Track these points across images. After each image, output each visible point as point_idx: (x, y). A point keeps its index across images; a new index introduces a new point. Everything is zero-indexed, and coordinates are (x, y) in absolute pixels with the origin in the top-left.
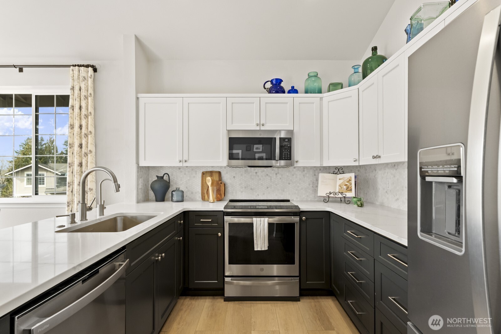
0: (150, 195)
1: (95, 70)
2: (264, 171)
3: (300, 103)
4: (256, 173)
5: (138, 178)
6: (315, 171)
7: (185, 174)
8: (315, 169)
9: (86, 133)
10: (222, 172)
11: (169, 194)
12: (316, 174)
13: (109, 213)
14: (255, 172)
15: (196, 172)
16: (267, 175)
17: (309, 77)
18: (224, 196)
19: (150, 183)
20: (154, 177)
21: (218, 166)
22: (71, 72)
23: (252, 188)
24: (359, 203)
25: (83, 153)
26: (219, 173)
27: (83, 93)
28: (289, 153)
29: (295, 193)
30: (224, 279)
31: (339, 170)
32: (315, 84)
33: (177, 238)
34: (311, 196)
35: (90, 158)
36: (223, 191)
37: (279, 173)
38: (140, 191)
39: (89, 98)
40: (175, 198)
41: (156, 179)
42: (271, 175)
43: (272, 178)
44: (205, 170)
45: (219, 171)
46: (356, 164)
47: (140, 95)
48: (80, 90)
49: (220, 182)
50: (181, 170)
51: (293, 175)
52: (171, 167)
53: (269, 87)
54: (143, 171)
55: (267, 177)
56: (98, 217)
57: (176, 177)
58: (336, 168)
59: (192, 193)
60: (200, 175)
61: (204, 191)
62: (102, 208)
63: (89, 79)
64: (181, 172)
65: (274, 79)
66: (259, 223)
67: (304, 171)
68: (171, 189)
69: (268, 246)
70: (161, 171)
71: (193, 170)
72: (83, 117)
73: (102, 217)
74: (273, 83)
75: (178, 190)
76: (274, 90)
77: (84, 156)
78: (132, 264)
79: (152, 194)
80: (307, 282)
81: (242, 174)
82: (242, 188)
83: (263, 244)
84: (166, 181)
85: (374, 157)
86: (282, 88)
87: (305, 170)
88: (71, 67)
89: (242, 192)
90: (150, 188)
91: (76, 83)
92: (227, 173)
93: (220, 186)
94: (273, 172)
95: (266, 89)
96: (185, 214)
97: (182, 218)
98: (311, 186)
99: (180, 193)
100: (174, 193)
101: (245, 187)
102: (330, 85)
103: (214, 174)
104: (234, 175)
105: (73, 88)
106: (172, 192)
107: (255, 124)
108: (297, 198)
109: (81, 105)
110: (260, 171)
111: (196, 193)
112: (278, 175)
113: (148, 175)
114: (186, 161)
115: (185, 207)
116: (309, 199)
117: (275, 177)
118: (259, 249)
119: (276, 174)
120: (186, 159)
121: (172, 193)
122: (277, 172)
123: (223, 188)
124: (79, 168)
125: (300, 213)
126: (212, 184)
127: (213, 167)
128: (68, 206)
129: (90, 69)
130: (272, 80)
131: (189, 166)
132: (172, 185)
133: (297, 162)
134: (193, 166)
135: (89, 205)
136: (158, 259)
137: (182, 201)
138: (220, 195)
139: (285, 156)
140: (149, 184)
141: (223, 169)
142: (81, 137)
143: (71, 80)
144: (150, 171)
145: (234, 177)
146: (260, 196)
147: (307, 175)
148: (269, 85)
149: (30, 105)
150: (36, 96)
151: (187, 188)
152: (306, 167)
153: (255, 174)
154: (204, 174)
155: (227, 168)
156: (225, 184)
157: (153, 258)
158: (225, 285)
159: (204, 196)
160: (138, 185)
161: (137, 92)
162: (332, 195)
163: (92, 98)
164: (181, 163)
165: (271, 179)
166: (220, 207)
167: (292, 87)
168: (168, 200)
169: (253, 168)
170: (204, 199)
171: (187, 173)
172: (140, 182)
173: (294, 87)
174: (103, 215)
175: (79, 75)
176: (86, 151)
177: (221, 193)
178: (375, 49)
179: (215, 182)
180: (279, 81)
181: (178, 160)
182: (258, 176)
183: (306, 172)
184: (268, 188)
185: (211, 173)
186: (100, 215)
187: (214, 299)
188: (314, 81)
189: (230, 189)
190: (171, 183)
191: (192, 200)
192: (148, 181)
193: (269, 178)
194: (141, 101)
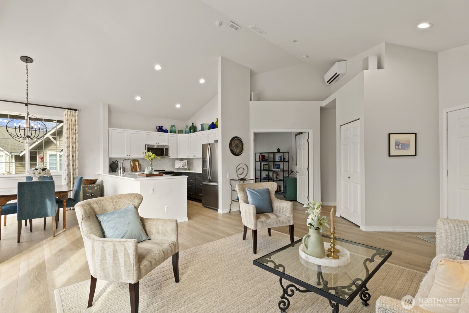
8: (175, 159)
10: (139, 160)
11: (118, 169)
12: (175, 161)
18: (141, 169)
21: (139, 158)
24: (189, 169)
28: (168, 154)
31: (182, 159)
32: (173, 129)
36: (140, 167)
37: (164, 160)
41: (112, 163)
46: (188, 158)
52: (118, 158)
57: (120, 162)
58: (181, 159)
60: (131, 161)
67: (171, 160)
70: (115, 159)
76: (160, 131)
84: (117, 164)
85: (194, 156)
86: (163, 130)
92: (141, 160)
95: (157, 130)
98: (173, 165)
102: (179, 131)
114: (129, 156)
127: (136, 158)
133: (170, 157)
139: (166, 154)
144: (112, 159)
145: (144, 162)
148: (158, 128)
152: (172, 158)
162: (180, 168)
167: (166, 130)
178: (193, 123)
180: (162, 127)
181: (126, 155)
194: (110, 131)
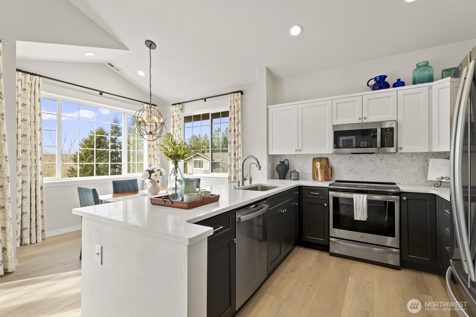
0: (275, 175)
1: (242, 93)
2: (368, 157)
3: (404, 95)
4: (361, 159)
5: (268, 162)
6: (426, 156)
7: (300, 160)
8: (426, 154)
9: (238, 134)
10: (329, 158)
11: (288, 175)
12: (428, 159)
13: (255, 183)
14: (359, 158)
15: (308, 158)
16: (372, 160)
17: (418, 66)
18: (331, 177)
19: (276, 166)
20: (278, 162)
21: (326, 154)
22: (230, 97)
23: (357, 171)
25: (236, 147)
26: (327, 159)
27: (236, 109)
28: (391, 141)
29: (402, 177)
30: (329, 238)
32: (426, 72)
33: (294, 203)
34: (421, 181)
35: (240, 149)
36: (330, 173)
37: (384, 158)
38: (269, 171)
39: (239, 112)
40: (292, 178)
41: (279, 163)
42: (375, 161)
43: (377, 163)
44: (315, 157)
45: (327, 157)
47: (269, 107)
48: (234, 108)
49: (328, 166)
50: (297, 157)
51: (400, 161)
52: (289, 155)
53: (373, 84)
54: (272, 158)
55: (372, 162)
56: (249, 185)
57: (293, 162)
59: (305, 174)
60: (312, 160)
61: (314, 173)
62: (251, 180)
63: (239, 100)
64: (297, 158)
65: (377, 77)
66: (358, 198)
67: (412, 156)
68: (289, 171)
69: (367, 218)
70: (283, 157)
71: (306, 157)
72: (236, 124)
73: (250, 185)
74: (377, 80)
75: (294, 171)
76: (377, 87)
77: (237, 149)
78: (270, 209)
79: (276, 174)
80: (409, 256)
81: (347, 160)
82: (347, 171)
83: (362, 216)
84: (286, 165)
86: (386, 83)
87: (414, 155)
88: (230, 94)
89: (347, 174)
90: (275, 170)
91: (232, 104)
92: (333, 159)
93: (328, 169)
94: (377, 158)
95: (370, 86)
96: (300, 188)
97: (298, 190)
98: (421, 170)
99: (296, 174)
100: (292, 173)
101: (350, 171)
102: (443, 72)
103: (322, 160)
104: (340, 161)
105: (230, 108)
106: (291, 172)
107: (357, 118)
108: (404, 182)
109: (235, 117)
110: (364, 157)
111: (308, 174)
112: (383, 160)
113: (274, 161)
114: (300, 150)
115: (300, 183)
116: (419, 184)
117: (379, 162)
118: (358, 219)
119: (381, 160)
120: (300, 149)
121: (290, 174)
122: (381, 158)
123: (330, 171)
124: (234, 156)
125: (400, 194)
126: (321, 168)
127: (321, 154)
128: (229, 179)
129: (240, 93)
130: (376, 77)
131: (303, 154)
132: (291, 168)
133: (401, 148)
134: (306, 154)
135: (245, 177)
136: (283, 212)
137: (298, 179)
138: (328, 176)
139: (387, 143)
140: (274, 167)
141: (330, 155)
142: (235, 137)
143: (230, 102)
144: (276, 158)
145: (340, 162)
146: (364, 178)
147: (417, 160)
148: (373, 82)
149: (209, 119)
150: (212, 114)
151: (301, 170)
152: (415, 153)
153: (359, 160)
154: (314, 160)
155: (333, 155)
156: (331, 168)
157: (280, 211)
158: (330, 243)
159: (315, 177)
160: (268, 167)
161: (267, 105)
162: (444, 180)
163: (241, 111)
164: (297, 152)
165: (375, 164)
166: (326, 184)
167: (398, 80)
168: (288, 179)
169: (357, 155)
170: (315, 179)
171: (301, 159)
172: (269, 165)
173: (400, 79)
174: (251, 184)
175: (234, 98)
176: (237, 146)
177: (329, 175)
179: (323, 166)
180: (383, 77)
181: (294, 150)
182: (363, 161)
183: (415, 157)
184: (372, 172)
185: (320, 159)
186: (250, 184)
187: (322, 252)
188: (424, 70)
189: (336, 172)
190: (290, 167)
191: (305, 179)
192: (274, 165)
193: (374, 163)
194: (270, 110)
